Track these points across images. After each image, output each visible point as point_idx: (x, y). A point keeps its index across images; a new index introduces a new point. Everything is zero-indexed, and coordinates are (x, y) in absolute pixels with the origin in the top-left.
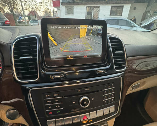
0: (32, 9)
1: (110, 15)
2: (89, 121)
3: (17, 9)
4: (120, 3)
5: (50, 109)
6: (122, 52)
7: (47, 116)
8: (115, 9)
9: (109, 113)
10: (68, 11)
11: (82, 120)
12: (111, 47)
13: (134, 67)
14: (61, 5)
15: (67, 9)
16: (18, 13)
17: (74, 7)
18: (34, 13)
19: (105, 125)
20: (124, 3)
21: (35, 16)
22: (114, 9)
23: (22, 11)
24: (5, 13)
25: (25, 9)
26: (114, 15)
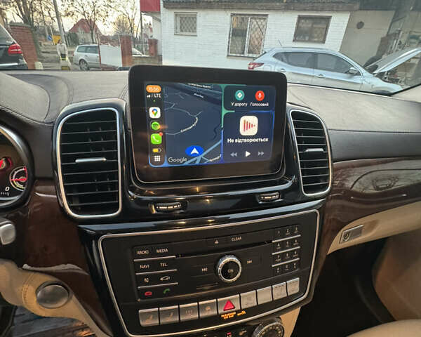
0: (84, 15)
1: (294, 41)
2: (239, 314)
3: (41, 13)
4: (322, 10)
5: (146, 284)
6: (321, 150)
7: (139, 300)
8: (306, 25)
9: (286, 295)
10: (182, 25)
11: (221, 311)
12: (295, 137)
13: (349, 184)
14: (164, 7)
15: (178, 19)
16: (43, 25)
17: (198, 14)
18: (88, 25)
19: (275, 324)
20: (332, 10)
21: (92, 34)
22: (304, 25)
23: (56, 19)
24: (9, 21)
25: (63, 14)
26: (304, 41)
